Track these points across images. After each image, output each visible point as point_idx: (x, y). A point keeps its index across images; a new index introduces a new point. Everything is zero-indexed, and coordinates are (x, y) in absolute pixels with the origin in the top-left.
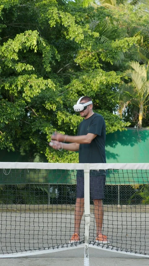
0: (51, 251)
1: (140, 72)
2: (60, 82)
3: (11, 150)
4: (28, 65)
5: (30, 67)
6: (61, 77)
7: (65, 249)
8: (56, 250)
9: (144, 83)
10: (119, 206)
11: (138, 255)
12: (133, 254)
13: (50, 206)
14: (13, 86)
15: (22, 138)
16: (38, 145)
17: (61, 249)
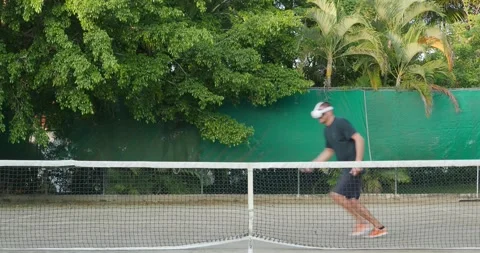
0: (217, 243)
1: (327, 11)
2: (217, 25)
3: (150, 121)
4: (176, 10)
5: (178, 12)
6: (218, 18)
7: (231, 241)
8: (222, 242)
9: (333, 26)
10: (298, 196)
11: (298, 246)
12: (293, 245)
13: (202, 196)
14: (155, 38)
15: (165, 103)
16: (187, 114)
17: (227, 241)
